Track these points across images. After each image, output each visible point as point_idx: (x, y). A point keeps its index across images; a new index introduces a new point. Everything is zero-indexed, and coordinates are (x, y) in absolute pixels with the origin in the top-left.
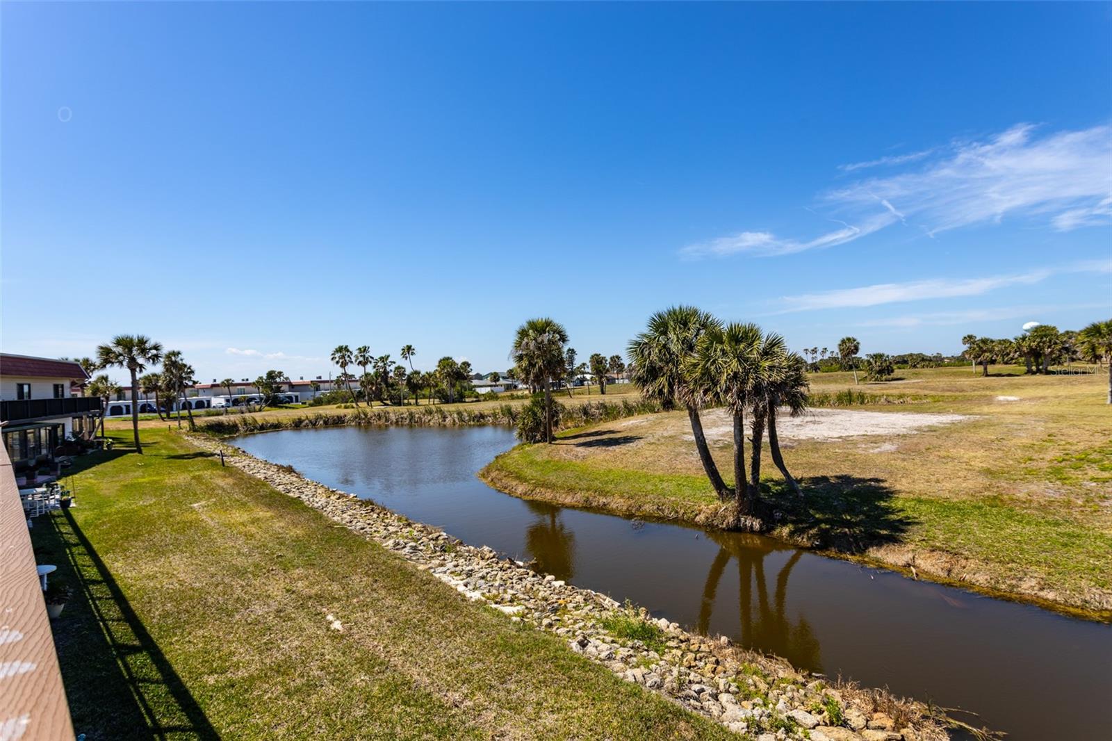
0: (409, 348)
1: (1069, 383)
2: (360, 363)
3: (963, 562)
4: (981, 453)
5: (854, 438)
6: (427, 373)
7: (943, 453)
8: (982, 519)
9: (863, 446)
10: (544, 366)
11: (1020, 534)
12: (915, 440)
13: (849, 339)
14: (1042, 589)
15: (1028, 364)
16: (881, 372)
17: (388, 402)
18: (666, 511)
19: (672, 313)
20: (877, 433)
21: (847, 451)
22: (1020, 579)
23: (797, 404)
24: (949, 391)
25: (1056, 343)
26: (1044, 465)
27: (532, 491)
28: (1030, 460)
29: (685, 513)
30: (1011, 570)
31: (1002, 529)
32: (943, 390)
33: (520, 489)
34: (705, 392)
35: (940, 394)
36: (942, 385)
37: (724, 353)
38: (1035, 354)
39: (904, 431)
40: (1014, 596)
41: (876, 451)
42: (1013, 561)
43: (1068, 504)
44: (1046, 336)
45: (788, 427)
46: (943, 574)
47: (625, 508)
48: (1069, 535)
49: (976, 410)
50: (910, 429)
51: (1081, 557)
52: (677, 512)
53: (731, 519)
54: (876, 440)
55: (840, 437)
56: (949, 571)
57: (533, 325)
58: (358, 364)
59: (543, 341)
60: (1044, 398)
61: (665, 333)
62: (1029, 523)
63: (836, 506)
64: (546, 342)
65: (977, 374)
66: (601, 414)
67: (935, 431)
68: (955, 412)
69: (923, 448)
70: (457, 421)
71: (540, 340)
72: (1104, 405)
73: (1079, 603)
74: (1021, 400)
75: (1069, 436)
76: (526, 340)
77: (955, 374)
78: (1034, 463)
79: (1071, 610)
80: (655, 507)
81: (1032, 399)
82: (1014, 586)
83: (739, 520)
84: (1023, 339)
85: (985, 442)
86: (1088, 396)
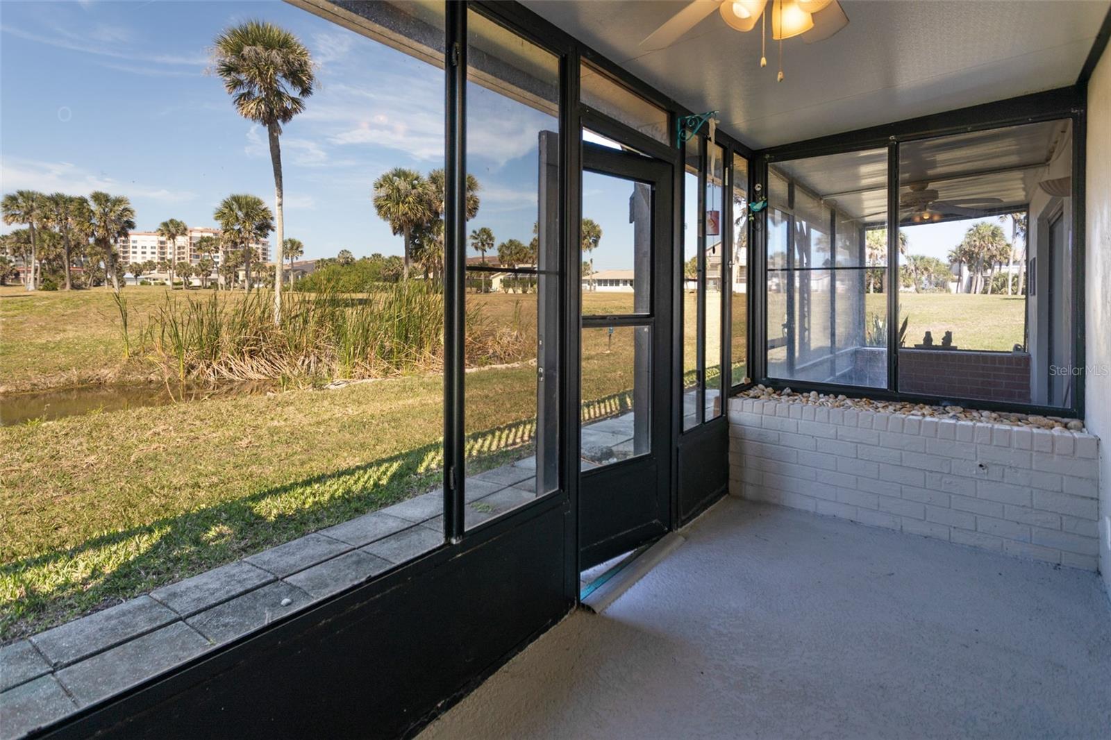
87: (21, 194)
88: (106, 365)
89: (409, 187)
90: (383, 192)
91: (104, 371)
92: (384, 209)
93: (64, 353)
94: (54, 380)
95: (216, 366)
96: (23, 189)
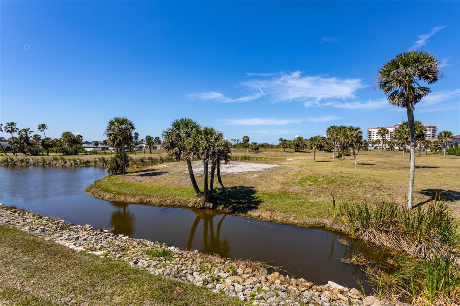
0: (43, 126)
1: (305, 155)
2: (8, 131)
3: (275, 213)
4: (282, 177)
5: (246, 172)
6: (55, 139)
7: (271, 178)
8: (281, 199)
9: (248, 175)
10: (122, 139)
11: (290, 203)
12: (264, 173)
13: (246, 137)
14: (294, 220)
15: (295, 149)
16: (255, 149)
17: (29, 153)
18: (176, 202)
19: (182, 121)
20: (253, 171)
21: (243, 177)
22: (289, 217)
23: (227, 159)
24: (275, 156)
25: (303, 143)
26: (297, 181)
27: (114, 197)
28: (294, 179)
29: (184, 203)
30: (287, 214)
31: (286, 202)
32: (273, 156)
33: (108, 196)
34: (194, 154)
35: (272, 157)
36: (273, 154)
37: (202, 139)
38: (297, 145)
40: (287, 223)
41: (252, 177)
42: (288, 212)
43: (302, 193)
44: (300, 140)
45: (225, 168)
46: (269, 218)
47: (158, 202)
48: (302, 202)
49: (281, 163)
50: (263, 169)
51: (304, 209)
52: (181, 203)
53: (202, 204)
54: (252, 173)
55: (241, 172)
56: (271, 217)
57: (117, 120)
58: (7, 132)
59: (122, 128)
60: (299, 160)
61: (179, 129)
62: (292, 199)
63: (238, 197)
64: (124, 128)
65: (282, 151)
66: (150, 162)
67: (270, 170)
68: (276, 164)
69: (266, 176)
70: (73, 164)
71: (120, 127)
72: (312, 162)
73: (303, 223)
74: (293, 160)
75: (304, 172)
76: (113, 126)
77: (277, 151)
78: (295, 180)
79: (301, 225)
80: (172, 201)
81: (296, 160)
82: (287, 220)
83: (205, 204)
84: (295, 141)
85: (283, 174)
86: (309, 160)
87: (331, 127)
88: (327, 218)
91: (326, 221)
93: (317, 209)
94: (311, 221)
95: (368, 233)
96: (332, 125)
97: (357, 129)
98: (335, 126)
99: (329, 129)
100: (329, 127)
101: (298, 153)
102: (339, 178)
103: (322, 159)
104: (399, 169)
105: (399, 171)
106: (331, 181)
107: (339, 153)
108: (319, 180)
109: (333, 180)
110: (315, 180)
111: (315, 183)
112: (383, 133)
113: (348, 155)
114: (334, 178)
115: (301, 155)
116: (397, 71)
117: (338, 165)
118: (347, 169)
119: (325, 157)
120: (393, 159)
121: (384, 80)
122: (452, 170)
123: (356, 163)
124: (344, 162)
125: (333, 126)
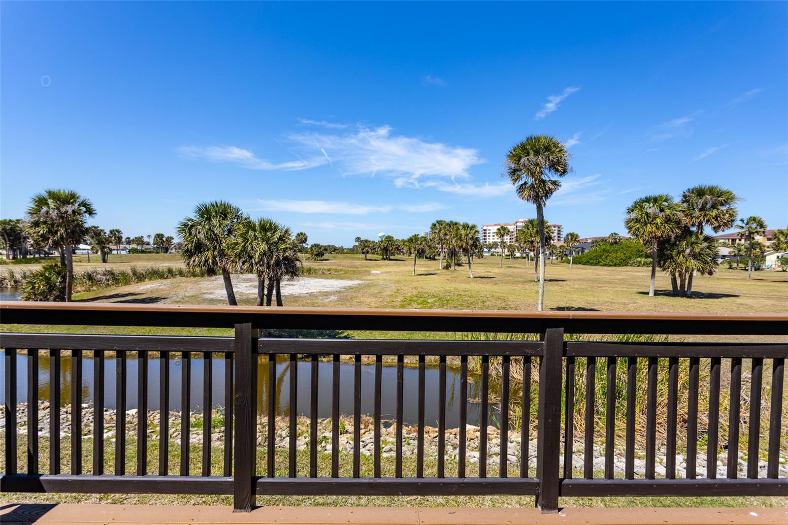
1: (398, 265)
4: (373, 299)
5: (316, 293)
7: (358, 300)
9: (321, 298)
10: (68, 234)
12: (345, 294)
13: (302, 234)
15: (383, 256)
16: (317, 255)
19: (215, 205)
20: (324, 291)
21: (313, 301)
23: (294, 272)
24: (352, 267)
25: (394, 245)
26: (398, 304)
28: (393, 301)
32: (348, 267)
34: (244, 263)
35: (347, 269)
36: (347, 264)
37: (256, 238)
38: (385, 250)
39: (338, 289)
40: (393, 364)
41: (328, 300)
44: (390, 241)
45: (290, 288)
46: (366, 360)
50: (341, 288)
54: (327, 294)
55: (307, 293)
59: (66, 212)
60: (390, 272)
61: (209, 219)
63: (313, 332)
64: (70, 211)
65: (362, 259)
66: (109, 281)
67: (352, 289)
68: (357, 279)
69: (349, 297)
71: (63, 210)
72: (412, 276)
73: (415, 362)
74: (382, 273)
75: (404, 290)
76: (45, 209)
77: (352, 258)
78: (394, 303)
79: (413, 365)
81: (386, 273)
84: (382, 241)
85: (375, 294)
86: (406, 272)
87: (437, 222)
89: (658, 211)
90: (633, 215)
92: (633, 229)
95: (496, 365)
96: (438, 219)
97: (473, 227)
98: (442, 221)
99: (434, 225)
100: (435, 222)
101: (387, 262)
102: (456, 298)
103: (424, 271)
104: (524, 282)
105: (523, 286)
106: (445, 301)
107: (448, 262)
108: (429, 301)
109: (448, 301)
110: (424, 301)
111: (425, 306)
112: (503, 233)
113: (459, 265)
114: (449, 297)
115: (392, 266)
116: (528, 159)
117: (448, 280)
118: (462, 284)
119: (428, 267)
120: (515, 270)
121: (513, 166)
122: (579, 283)
123: (472, 277)
124: (455, 275)
125: (439, 221)
